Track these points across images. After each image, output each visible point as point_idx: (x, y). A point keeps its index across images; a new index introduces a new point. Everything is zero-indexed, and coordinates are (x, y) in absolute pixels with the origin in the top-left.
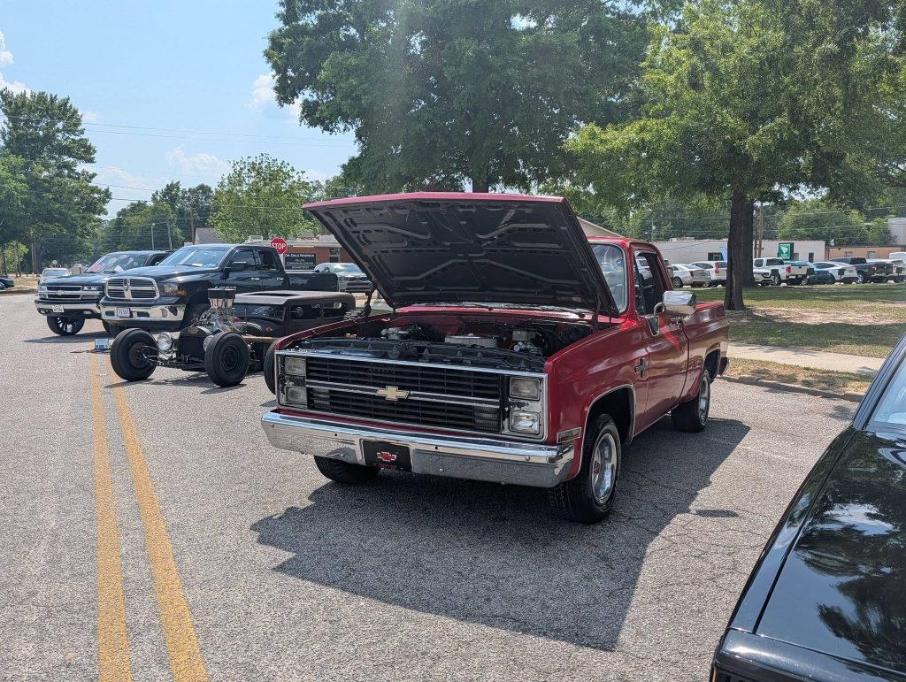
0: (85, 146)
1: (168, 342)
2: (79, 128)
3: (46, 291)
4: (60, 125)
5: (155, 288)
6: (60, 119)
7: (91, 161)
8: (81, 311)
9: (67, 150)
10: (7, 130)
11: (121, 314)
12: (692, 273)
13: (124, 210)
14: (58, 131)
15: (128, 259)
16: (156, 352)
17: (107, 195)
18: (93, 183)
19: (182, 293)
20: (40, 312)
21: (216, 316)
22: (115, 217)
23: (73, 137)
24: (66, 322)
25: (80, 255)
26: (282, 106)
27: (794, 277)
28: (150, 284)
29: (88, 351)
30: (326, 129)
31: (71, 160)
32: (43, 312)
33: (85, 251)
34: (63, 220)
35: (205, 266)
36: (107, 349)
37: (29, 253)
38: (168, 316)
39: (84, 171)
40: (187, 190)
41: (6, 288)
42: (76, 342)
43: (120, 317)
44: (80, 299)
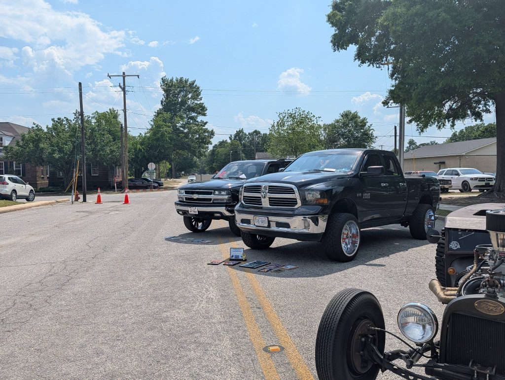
0: (202, 107)
2: (200, 97)
3: (184, 195)
4: (190, 96)
5: (297, 195)
6: (190, 93)
7: (204, 115)
8: (210, 213)
9: (192, 109)
10: (164, 100)
11: (258, 223)
13: (216, 145)
14: (189, 99)
17: (212, 133)
18: (206, 127)
19: (326, 201)
20: (178, 212)
22: (213, 148)
23: (196, 102)
24: (198, 221)
28: (291, 191)
29: (224, 264)
31: (195, 114)
32: (181, 213)
34: (189, 148)
35: (339, 170)
36: (242, 260)
37: (171, 167)
38: (311, 227)
39: (201, 121)
40: (247, 134)
41: (159, 186)
42: (208, 243)
43: (257, 226)
44: (211, 202)
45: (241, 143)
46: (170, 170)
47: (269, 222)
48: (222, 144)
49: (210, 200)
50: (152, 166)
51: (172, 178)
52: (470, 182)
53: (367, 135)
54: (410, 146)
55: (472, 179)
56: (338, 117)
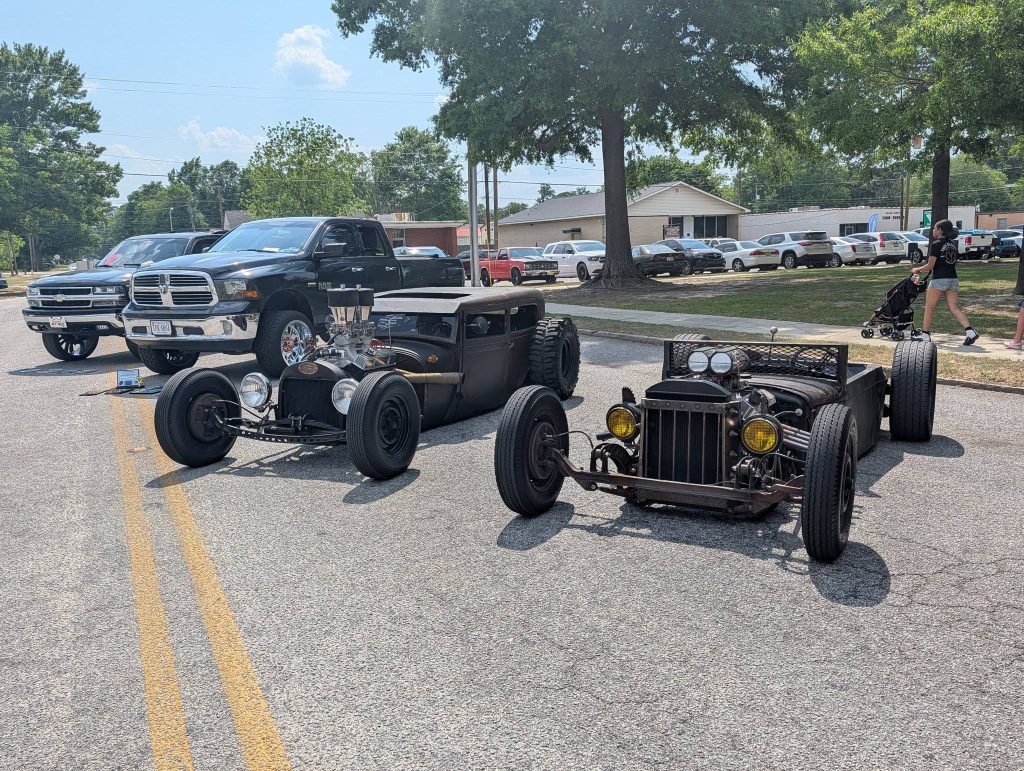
0: (87, 111)
1: (260, 391)
2: (80, 90)
3: (39, 297)
4: (56, 86)
5: (211, 287)
6: (55, 79)
7: (94, 129)
8: (92, 326)
9: (64, 117)
11: (157, 330)
12: (854, 248)
13: (136, 193)
14: (53, 93)
15: (151, 248)
16: (237, 410)
17: (118, 172)
18: (101, 158)
19: (254, 294)
20: (30, 327)
21: (345, 339)
22: (127, 201)
23: (72, 100)
24: (71, 340)
25: (86, 248)
26: (347, 36)
27: (976, 250)
28: (202, 281)
29: (107, 393)
30: (408, 63)
31: (72, 129)
32: (36, 327)
33: (92, 243)
34: (63, 203)
35: (283, 251)
36: (137, 387)
37: (26, 246)
38: (233, 332)
39: (90, 144)
40: (209, 168)
42: (88, 373)
43: (157, 336)
44: (90, 306)
45: (193, 189)
46: (25, 251)
47: (173, 328)
48: (150, 190)
49: (88, 302)
51: (29, 270)
52: (588, 263)
53: (450, 178)
54: (543, 198)
55: (590, 259)
56: (393, 140)
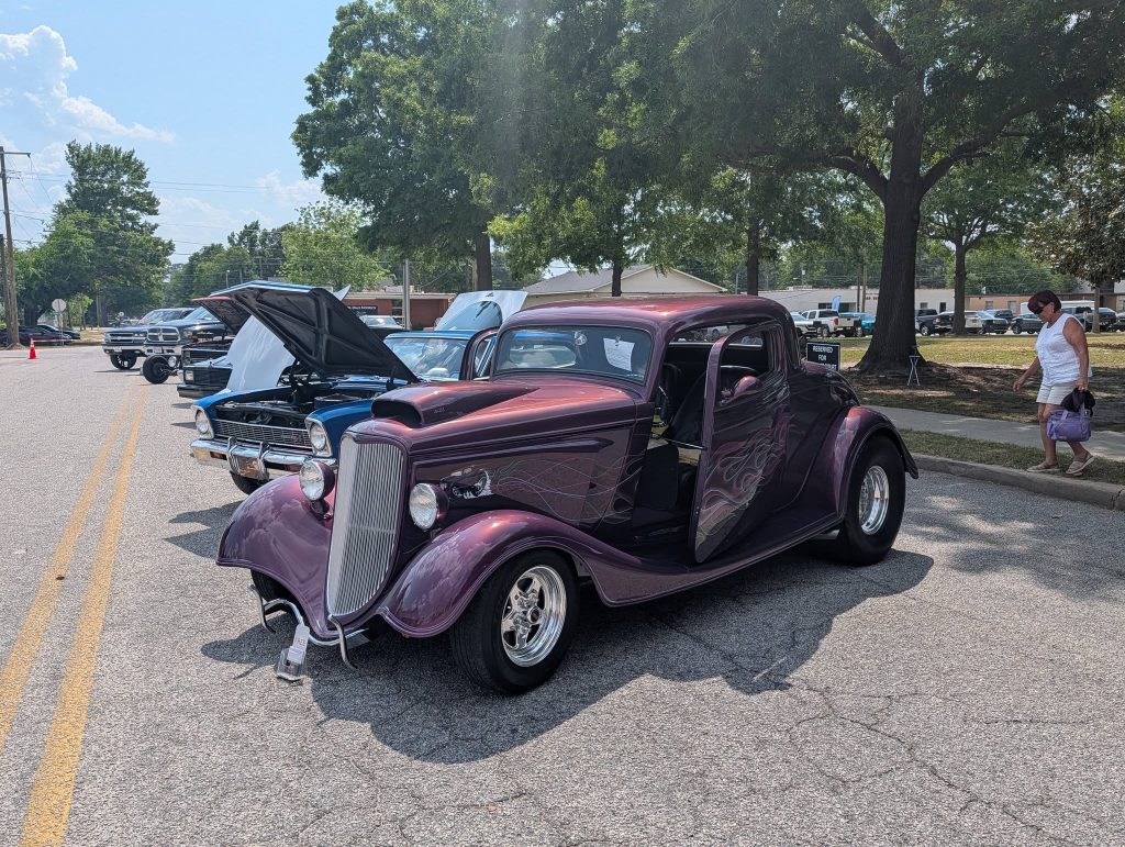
0: (149, 198)
2: (144, 181)
4: (125, 178)
5: (178, 334)
6: (125, 172)
7: (155, 213)
8: (133, 351)
9: (131, 203)
10: (74, 183)
11: (157, 351)
13: (196, 255)
14: (124, 184)
17: (170, 247)
18: (156, 234)
20: (105, 351)
23: (137, 189)
24: (123, 360)
26: (308, 179)
27: (842, 329)
28: (174, 331)
31: (135, 212)
32: (107, 351)
34: (129, 273)
37: (94, 303)
40: (269, 230)
41: (72, 340)
42: (131, 376)
45: (253, 253)
46: (92, 308)
49: (131, 340)
50: (59, 305)
51: (95, 327)
